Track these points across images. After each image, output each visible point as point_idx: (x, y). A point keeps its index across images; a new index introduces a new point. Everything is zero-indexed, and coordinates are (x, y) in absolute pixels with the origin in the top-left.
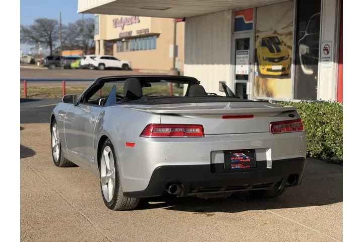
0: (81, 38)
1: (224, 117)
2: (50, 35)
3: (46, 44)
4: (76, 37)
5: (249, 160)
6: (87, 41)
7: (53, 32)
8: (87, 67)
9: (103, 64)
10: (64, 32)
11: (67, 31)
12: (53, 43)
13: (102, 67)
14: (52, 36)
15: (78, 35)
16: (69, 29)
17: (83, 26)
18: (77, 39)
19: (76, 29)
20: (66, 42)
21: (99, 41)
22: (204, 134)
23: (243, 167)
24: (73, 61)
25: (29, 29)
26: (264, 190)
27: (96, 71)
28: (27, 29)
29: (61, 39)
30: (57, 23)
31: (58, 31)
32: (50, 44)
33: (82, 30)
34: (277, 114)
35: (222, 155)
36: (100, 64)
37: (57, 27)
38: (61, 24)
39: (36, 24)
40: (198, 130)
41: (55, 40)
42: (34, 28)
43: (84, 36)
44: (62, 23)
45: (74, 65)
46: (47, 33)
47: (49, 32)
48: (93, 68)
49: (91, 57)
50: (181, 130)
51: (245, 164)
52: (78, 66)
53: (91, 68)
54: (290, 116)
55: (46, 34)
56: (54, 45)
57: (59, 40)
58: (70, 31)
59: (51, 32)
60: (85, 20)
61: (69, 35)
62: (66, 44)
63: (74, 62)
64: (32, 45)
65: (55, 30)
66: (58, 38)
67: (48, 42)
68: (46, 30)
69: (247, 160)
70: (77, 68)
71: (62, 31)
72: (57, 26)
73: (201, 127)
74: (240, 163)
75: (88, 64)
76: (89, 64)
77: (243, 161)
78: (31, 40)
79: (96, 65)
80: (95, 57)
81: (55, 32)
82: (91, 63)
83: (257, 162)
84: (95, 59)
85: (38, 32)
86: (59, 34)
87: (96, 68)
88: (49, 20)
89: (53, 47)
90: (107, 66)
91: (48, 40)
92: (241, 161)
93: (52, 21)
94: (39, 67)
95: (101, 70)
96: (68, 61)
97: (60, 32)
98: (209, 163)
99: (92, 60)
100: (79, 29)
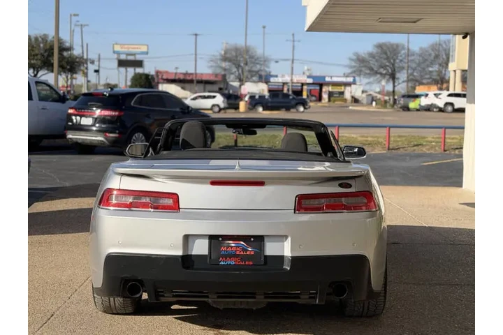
0: (435, 68)
1: (213, 183)
2: (393, 65)
3: (387, 77)
4: (428, 66)
5: (252, 253)
6: (444, 72)
7: (397, 61)
8: (428, 108)
9: (452, 104)
10: (412, 60)
11: (417, 59)
12: (398, 75)
13: (450, 108)
14: (396, 65)
15: (432, 63)
16: (420, 55)
17: (439, 51)
18: (431, 69)
19: (430, 55)
20: (415, 74)
21: (455, 71)
22: (179, 208)
23: (241, 263)
24: (412, 99)
25: (366, 57)
26: (295, 303)
27: (441, 114)
28: (363, 57)
29: (408, 70)
30: (403, 48)
31: (405, 58)
32: (393, 77)
33: (437, 57)
34: (314, 182)
35: (206, 242)
36: (447, 104)
37: (404, 54)
38: (408, 49)
39: (374, 51)
40: (169, 202)
41: (399, 72)
42: (372, 55)
43: (440, 65)
44: (410, 47)
45: (412, 105)
46: (389, 62)
47: (392, 61)
48: (438, 110)
49: (435, 95)
50: (148, 200)
51: (243, 258)
52: (418, 107)
53: (435, 110)
54: (341, 185)
55: (387, 64)
56: (398, 79)
57: (405, 71)
58: (421, 58)
59: (394, 60)
60: (442, 43)
61: (419, 64)
62: (414, 76)
63: (414, 101)
64: (369, 78)
65: (400, 58)
66: (403, 68)
67: (389, 75)
68: (388, 58)
69: (248, 253)
70: (418, 110)
71: (410, 58)
72: (403, 52)
73: (175, 196)
74: (235, 256)
75: (430, 103)
76: (432, 104)
77: (242, 253)
78: (368, 72)
79: (441, 105)
80: (440, 94)
81: (401, 61)
82: (434, 103)
83: (266, 257)
84: (440, 96)
85: (377, 61)
86: (405, 63)
87: (441, 110)
88: (392, 45)
89: (396, 81)
90: (456, 107)
91: (390, 71)
92: (238, 253)
93: (397, 45)
94: (376, 108)
95: (447, 112)
96: (406, 99)
97: (406, 61)
98: (180, 253)
99: (435, 98)
100: (433, 55)
